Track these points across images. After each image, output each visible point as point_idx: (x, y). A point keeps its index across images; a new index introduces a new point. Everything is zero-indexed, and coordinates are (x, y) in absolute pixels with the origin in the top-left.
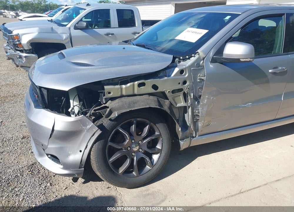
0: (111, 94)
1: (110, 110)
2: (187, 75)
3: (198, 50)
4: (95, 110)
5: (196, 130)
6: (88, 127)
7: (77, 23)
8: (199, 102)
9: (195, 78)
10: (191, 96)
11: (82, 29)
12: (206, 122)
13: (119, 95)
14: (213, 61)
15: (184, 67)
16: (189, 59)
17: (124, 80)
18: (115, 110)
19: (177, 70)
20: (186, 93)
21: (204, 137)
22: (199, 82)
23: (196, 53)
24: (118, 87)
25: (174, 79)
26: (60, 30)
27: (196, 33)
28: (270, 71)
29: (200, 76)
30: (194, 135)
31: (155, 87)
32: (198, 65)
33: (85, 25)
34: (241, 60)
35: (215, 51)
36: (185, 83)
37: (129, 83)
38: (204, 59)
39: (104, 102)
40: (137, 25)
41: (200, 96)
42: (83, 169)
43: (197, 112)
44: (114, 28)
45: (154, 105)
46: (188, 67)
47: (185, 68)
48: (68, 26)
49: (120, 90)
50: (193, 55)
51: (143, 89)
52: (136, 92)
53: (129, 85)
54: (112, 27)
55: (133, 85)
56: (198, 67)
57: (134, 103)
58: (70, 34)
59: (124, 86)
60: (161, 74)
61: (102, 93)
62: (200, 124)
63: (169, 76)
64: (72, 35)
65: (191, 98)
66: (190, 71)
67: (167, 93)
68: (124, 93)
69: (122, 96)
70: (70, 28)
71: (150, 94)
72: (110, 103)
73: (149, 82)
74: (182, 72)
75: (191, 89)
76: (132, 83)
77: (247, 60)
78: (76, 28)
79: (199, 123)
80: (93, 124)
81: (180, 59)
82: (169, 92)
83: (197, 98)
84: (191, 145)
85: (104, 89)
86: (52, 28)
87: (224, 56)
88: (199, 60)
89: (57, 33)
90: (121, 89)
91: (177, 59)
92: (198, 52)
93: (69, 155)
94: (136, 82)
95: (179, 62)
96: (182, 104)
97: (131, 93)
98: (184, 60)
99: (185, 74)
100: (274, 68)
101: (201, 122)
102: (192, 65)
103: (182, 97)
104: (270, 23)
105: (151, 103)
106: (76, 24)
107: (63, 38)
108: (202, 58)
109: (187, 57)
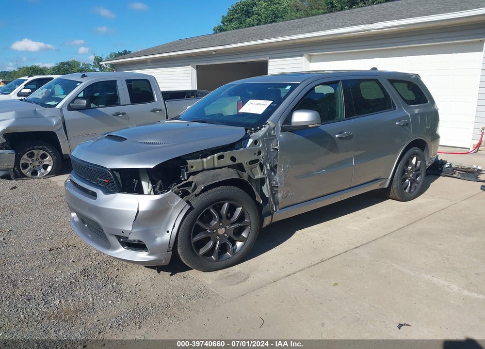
0: (194, 168)
1: (195, 184)
2: (261, 145)
3: (267, 120)
4: (178, 188)
5: (276, 203)
6: (176, 203)
7: (73, 101)
8: (275, 173)
9: (269, 148)
10: (267, 167)
11: (80, 109)
12: (284, 193)
13: (201, 169)
14: (283, 130)
15: (258, 137)
16: (260, 129)
17: (204, 154)
18: (200, 184)
19: (251, 141)
20: (262, 163)
21: (285, 211)
22: (273, 152)
23: (266, 124)
24: (200, 160)
25: (250, 150)
26: (46, 113)
27: (259, 104)
28: (337, 136)
29: (273, 145)
30: (275, 210)
31: (233, 159)
32: (270, 135)
33: (85, 104)
34: (310, 126)
35: (283, 120)
36: (260, 153)
37: (209, 156)
38: (274, 129)
39: (186, 178)
40: (156, 100)
41: (276, 166)
42: (171, 252)
43: (274, 183)
44: (126, 105)
45: (236, 177)
46: (261, 137)
47: (259, 139)
48: (58, 107)
49: (201, 163)
50: (264, 126)
51: (223, 162)
52: (216, 165)
53: (209, 157)
54: (121, 104)
55: (213, 158)
56: (269, 137)
57: (217, 176)
58: (63, 118)
59: (204, 160)
60: (237, 146)
61: (184, 168)
62: (279, 196)
63: (245, 147)
64: (66, 118)
65: (267, 169)
66: (263, 142)
67: (244, 164)
68: (205, 167)
69: (203, 170)
70: (61, 109)
71: (229, 167)
72: (193, 178)
73: (228, 154)
74: (255, 142)
75: (266, 159)
76: (212, 156)
77: (314, 125)
78: (70, 108)
79: (279, 194)
80: (181, 199)
81: (251, 130)
82: (246, 163)
83: (274, 169)
84: (273, 221)
85: (187, 164)
86: (35, 111)
87: (293, 125)
88: (269, 130)
89: (43, 117)
90: (203, 162)
91: (248, 131)
92: (267, 123)
93: (156, 237)
94: (216, 155)
95: (251, 133)
96: (259, 175)
97: (212, 166)
98: (256, 131)
99: (259, 144)
100: (340, 133)
101: (280, 193)
102: (264, 135)
103: (258, 168)
104: (328, 90)
105: (233, 174)
106: (71, 103)
107: (52, 123)
108: (272, 128)
109: (259, 128)
